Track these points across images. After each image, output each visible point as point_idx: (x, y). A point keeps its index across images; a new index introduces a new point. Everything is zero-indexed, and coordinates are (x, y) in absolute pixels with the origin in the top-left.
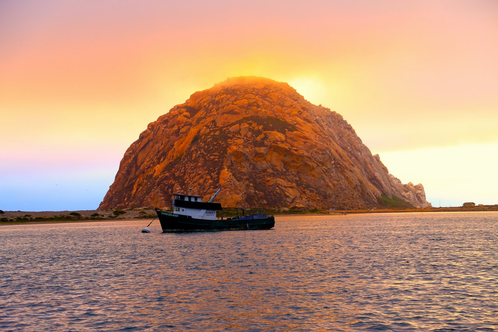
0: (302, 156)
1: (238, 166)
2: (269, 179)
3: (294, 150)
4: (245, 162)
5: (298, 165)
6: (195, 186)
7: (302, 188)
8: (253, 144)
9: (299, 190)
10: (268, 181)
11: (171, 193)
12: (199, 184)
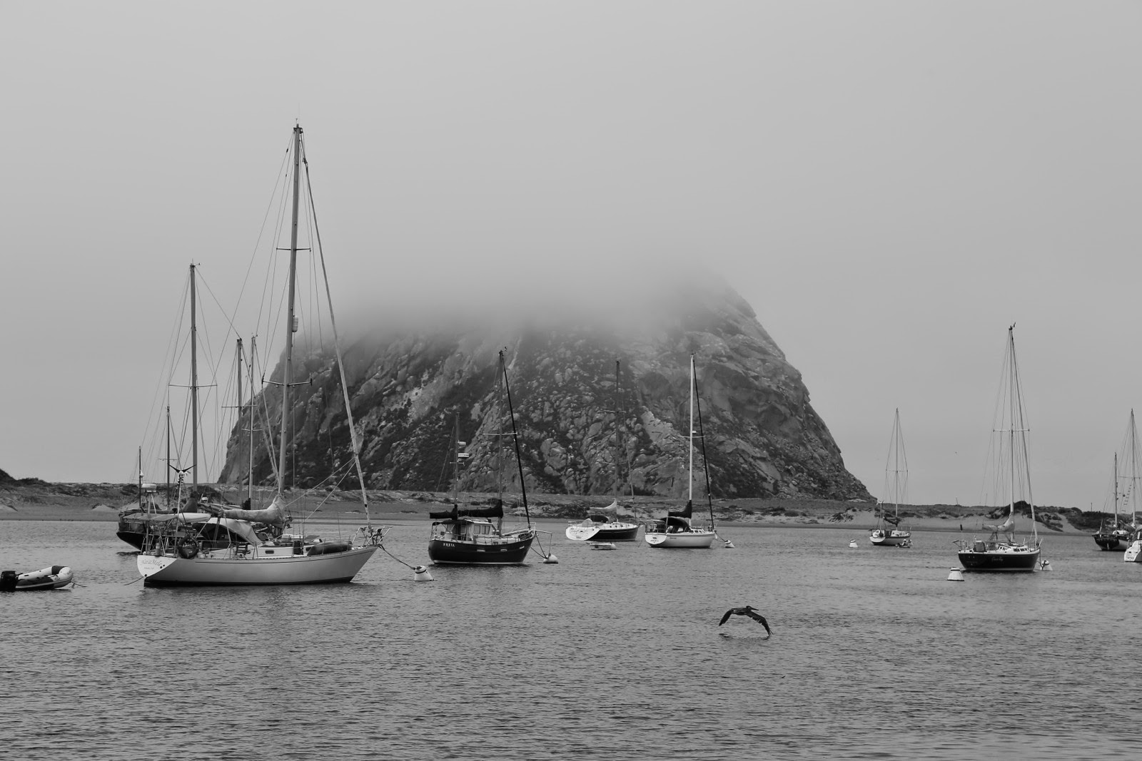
0: (767, 392)
1: (656, 406)
2: (722, 438)
3: (753, 377)
4: (666, 398)
5: (759, 410)
6: (604, 447)
7: (783, 463)
8: (675, 358)
9: (776, 467)
10: (721, 443)
11: (540, 459)
12: (610, 442)
